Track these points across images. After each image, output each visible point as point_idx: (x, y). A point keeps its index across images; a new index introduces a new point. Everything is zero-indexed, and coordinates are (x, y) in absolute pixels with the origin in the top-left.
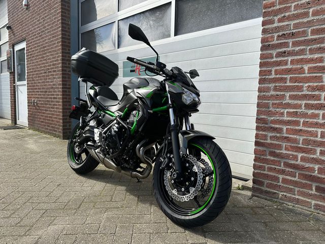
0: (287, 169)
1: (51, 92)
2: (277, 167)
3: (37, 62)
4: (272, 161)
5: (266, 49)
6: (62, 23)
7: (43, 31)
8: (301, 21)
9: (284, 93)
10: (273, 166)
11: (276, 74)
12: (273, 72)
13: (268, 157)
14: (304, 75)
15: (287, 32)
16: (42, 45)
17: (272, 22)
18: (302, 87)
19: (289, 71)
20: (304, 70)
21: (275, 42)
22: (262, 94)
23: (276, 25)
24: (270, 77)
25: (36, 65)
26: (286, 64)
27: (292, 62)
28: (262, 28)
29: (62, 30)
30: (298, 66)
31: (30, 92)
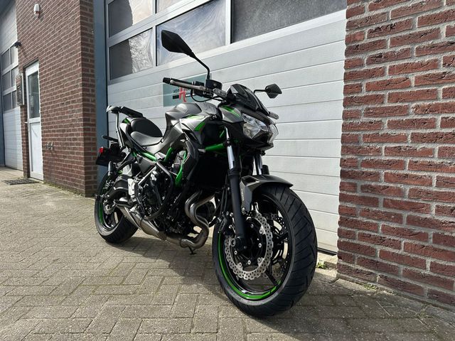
0: (388, 237)
1: (70, 130)
2: (373, 234)
3: (53, 90)
4: (365, 224)
5: (353, 53)
6: (82, 34)
7: (59, 47)
8: (403, 5)
9: (380, 119)
10: (367, 232)
11: (368, 90)
12: (364, 88)
13: (360, 218)
14: (409, 90)
15: (383, 24)
16: (58, 66)
17: (361, 11)
18: (407, 108)
19: (387, 85)
20: (410, 82)
21: (366, 41)
22: (349, 121)
23: (366, 15)
24: (360, 95)
25: (51, 95)
26: (383, 74)
27: (392, 70)
28: (347, 21)
29: (82, 44)
30: (401, 76)
31: (45, 132)
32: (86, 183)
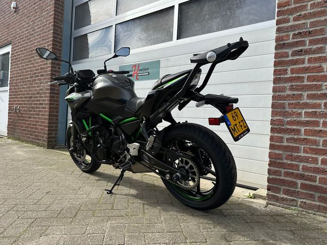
0: (306, 174)
1: (37, 97)
2: (295, 172)
3: (23, 66)
4: (289, 165)
5: (281, 48)
6: (54, 26)
7: (32, 34)
8: (318, 19)
9: (301, 92)
10: (290, 171)
11: (292, 73)
12: (289, 71)
13: (285, 161)
14: (323, 74)
15: (303, 30)
16: (30, 48)
17: (288, 21)
18: (321, 85)
19: (306, 70)
20: (323, 68)
21: (291, 40)
22: (277, 94)
23: (291, 24)
24: (286, 76)
25: (21, 70)
26: (303, 62)
27: (310, 60)
28: (276, 27)
29: (54, 33)
30: (316, 65)
31: (12, 98)
32: (49, 138)
